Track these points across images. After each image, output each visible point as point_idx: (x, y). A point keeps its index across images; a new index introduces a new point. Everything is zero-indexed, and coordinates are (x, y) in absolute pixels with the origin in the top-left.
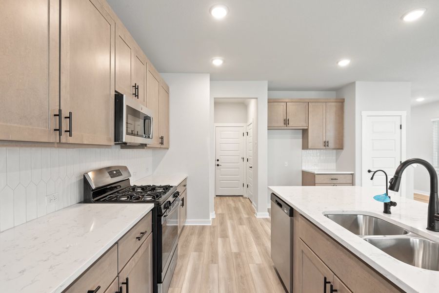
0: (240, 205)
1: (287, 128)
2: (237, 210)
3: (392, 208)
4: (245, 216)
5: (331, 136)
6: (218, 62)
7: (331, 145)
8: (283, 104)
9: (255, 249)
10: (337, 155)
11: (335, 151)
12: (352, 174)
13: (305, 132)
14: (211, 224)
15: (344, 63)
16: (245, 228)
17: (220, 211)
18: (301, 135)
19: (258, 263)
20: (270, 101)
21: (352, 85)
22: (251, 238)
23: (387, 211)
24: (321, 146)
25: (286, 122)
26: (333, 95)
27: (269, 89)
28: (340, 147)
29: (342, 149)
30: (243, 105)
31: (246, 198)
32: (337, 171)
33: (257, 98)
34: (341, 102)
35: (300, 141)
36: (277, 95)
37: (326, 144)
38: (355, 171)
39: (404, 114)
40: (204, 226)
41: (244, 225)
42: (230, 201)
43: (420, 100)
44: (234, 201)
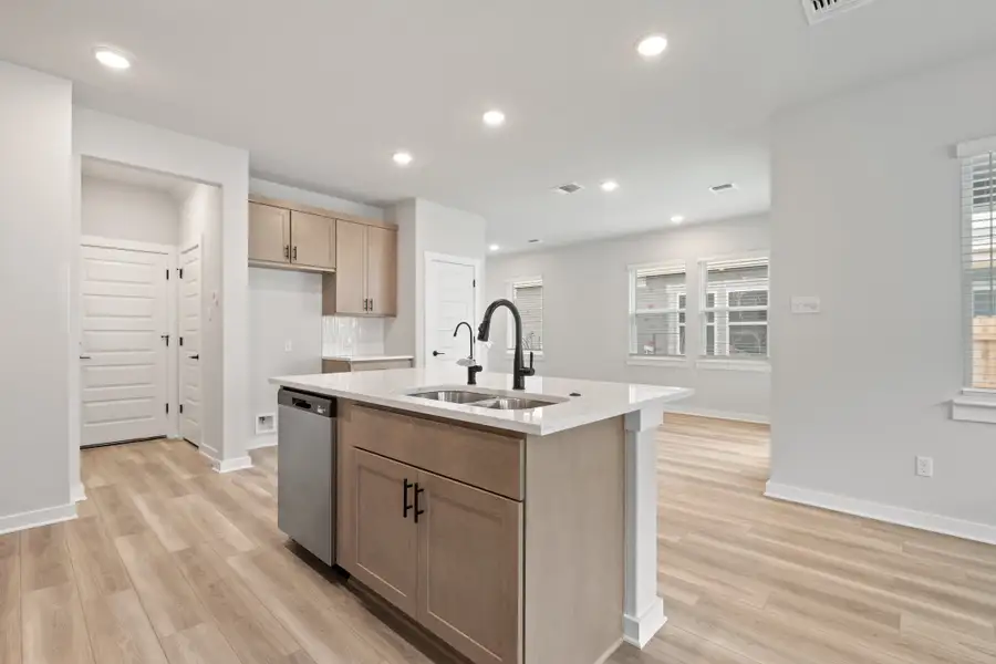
0: (163, 459)
1: (291, 266)
2: (156, 469)
3: (477, 374)
4: (185, 477)
5: (376, 292)
6: (113, 60)
7: (378, 308)
8: (283, 211)
9: (232, 530)
10: (387, 328)
11: (382, 321)
12: (410, 360)
13: (328, 279)
14: (75, 516)
15: (403, 158)
16: (194, 500)
17: (97, 481)
18: (320, 287)
19: (247, 549)
20: (256, 202)
21: (410, 203)
22: (217, 514)
23: (471, 381)
24: (359, 309)
25: (290, 253)
26: (377, 215)
27: (253, 173)
28: (391, 313)
29: (394, 315)
30: (168, 197)
31: (176, 440)
32: (386, 354)
33: (220, 186)
34: (393, 231)
35: (318, 298)
36: (270, 189)
37: (368, 304)
38: (414, 354)
39: (479, 263)
40: (49, 526)
41: (188, 493)
42: (126, 454)
43: (494, 248)
44: (141, 453)
